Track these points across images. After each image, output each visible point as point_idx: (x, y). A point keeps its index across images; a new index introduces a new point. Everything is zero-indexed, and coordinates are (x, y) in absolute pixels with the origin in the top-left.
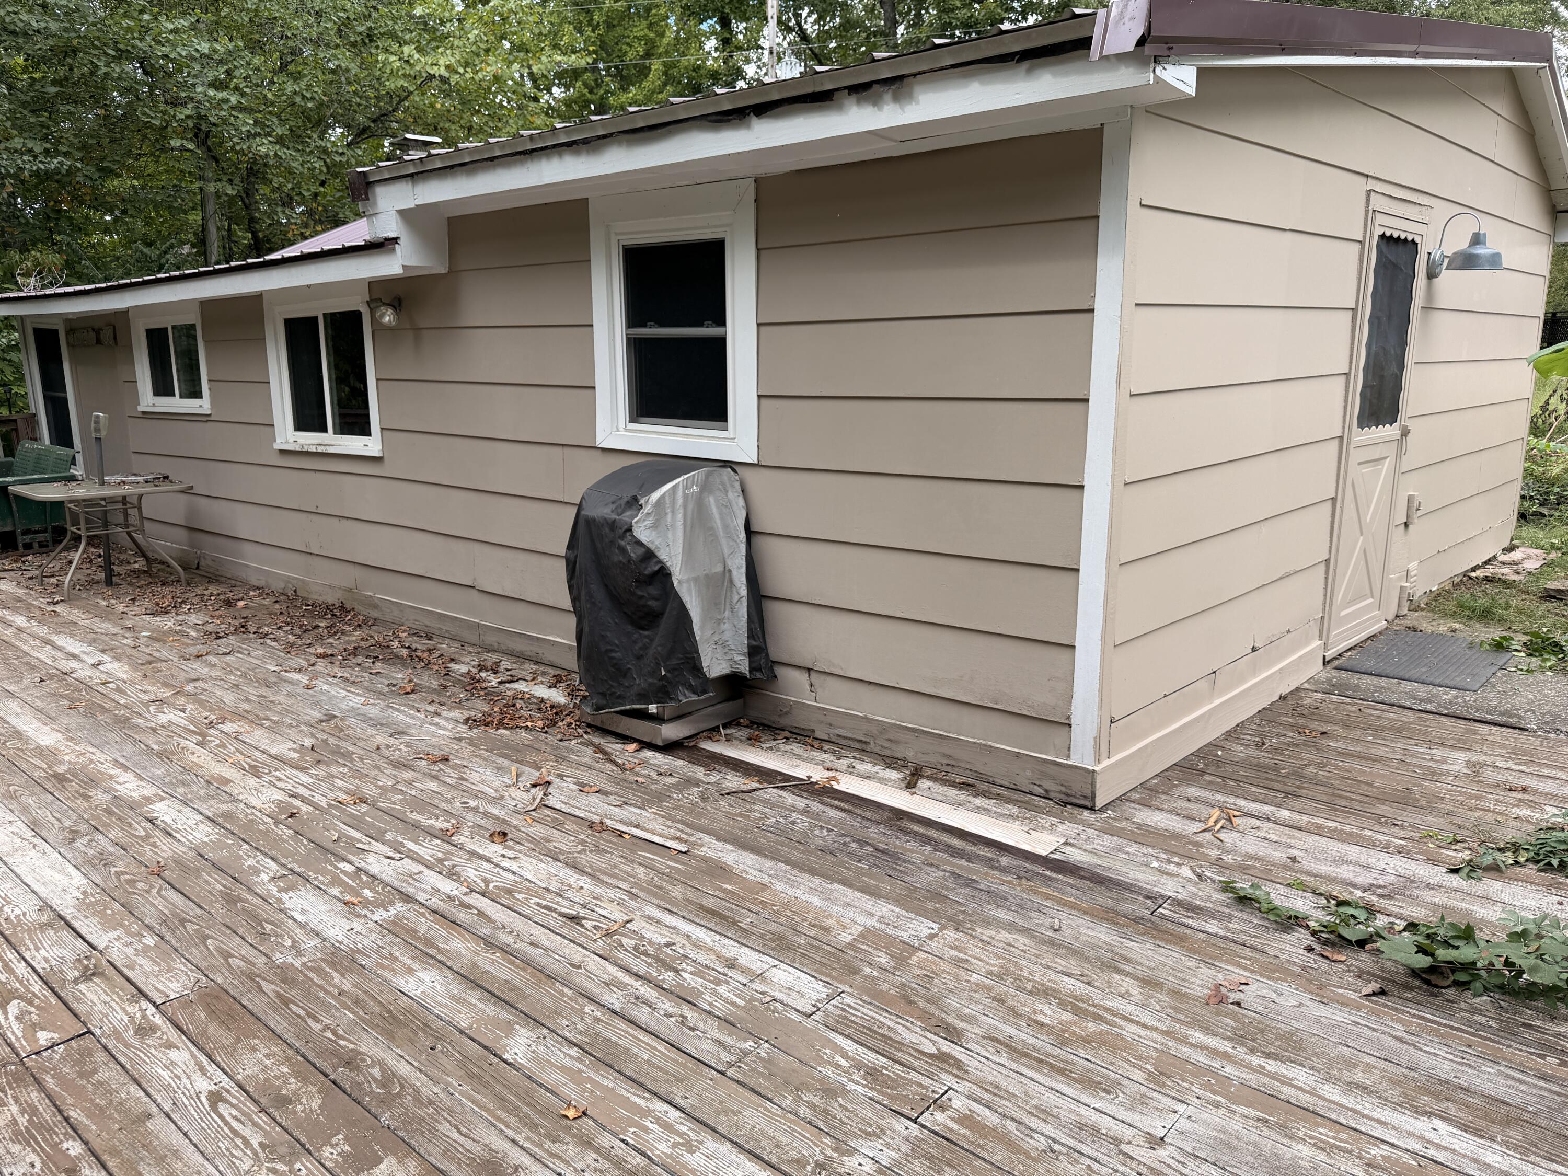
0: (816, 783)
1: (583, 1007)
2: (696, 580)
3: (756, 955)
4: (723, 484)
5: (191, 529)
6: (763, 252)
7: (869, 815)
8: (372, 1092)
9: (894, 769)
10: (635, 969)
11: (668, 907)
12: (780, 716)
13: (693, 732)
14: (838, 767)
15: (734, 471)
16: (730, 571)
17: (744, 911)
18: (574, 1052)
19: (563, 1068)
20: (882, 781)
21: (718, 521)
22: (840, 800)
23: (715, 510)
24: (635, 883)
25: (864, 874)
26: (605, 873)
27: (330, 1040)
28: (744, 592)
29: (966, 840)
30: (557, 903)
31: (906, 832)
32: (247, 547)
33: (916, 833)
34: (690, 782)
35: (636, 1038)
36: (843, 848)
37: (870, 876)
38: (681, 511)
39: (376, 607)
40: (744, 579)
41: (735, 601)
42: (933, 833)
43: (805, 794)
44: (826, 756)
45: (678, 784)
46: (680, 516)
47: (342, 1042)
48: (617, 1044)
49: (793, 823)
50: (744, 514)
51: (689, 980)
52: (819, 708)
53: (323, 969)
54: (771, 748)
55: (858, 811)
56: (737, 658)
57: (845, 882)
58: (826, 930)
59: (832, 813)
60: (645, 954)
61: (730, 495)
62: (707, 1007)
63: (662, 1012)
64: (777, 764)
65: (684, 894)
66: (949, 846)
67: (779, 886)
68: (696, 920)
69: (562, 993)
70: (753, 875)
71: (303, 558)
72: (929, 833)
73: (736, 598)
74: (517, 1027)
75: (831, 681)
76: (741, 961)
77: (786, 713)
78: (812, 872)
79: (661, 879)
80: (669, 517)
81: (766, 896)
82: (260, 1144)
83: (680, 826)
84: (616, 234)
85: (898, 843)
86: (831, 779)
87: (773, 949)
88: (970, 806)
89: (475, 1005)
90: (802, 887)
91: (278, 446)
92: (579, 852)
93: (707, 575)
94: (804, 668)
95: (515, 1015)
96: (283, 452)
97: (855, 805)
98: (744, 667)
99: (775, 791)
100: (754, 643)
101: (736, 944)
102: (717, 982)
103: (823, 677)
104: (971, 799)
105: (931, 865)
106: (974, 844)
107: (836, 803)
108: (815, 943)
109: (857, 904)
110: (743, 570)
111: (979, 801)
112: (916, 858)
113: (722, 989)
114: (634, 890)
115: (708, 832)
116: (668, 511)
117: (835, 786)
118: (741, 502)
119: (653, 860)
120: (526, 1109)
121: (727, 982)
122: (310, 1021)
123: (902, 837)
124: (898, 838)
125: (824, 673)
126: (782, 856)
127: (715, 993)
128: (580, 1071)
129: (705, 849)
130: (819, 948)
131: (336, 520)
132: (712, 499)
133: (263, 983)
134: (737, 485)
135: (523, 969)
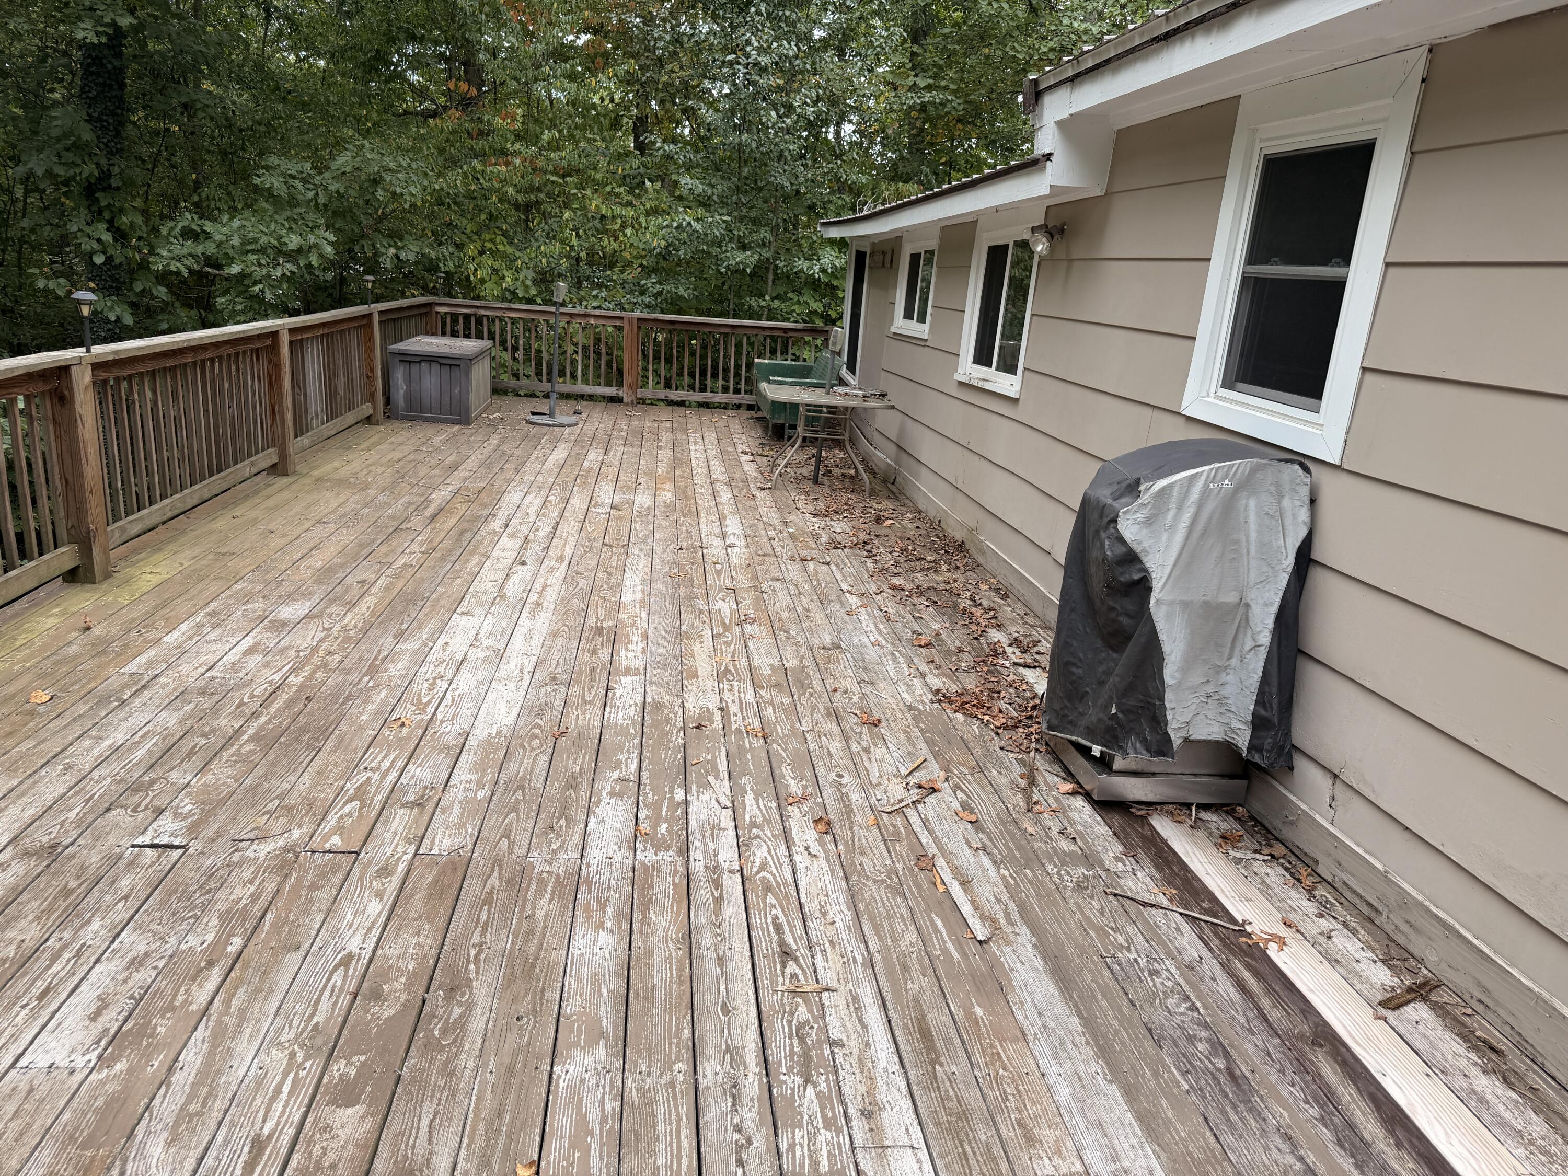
0: (1249, 935)
1: (678, 1060)
2: (1185, 605)
3: (910, 1118)
4: (1278, 485)
5: (899, 447)
6: (1417, 157)
7: (1275, 1015)
8: (432, 1030)
9: (1390, 968)
10: (772, 1049)
11: (888, 996)
12: (1284, 823)
13: (1150, 798)
14: (1303, 926)
15: (1306, 470)
16: (1247, 606)
17: (961, 1053)
18: (612, 1105)
19: (582, 1119)
20: (1351, 977)
21: (1253, 535)
22: (1257, 974)
23: (1252, 518)
24: (888, 948)
25: (1169, 1096)
26: (872, 919)
27: (469, 956)
28: (1265, 638)
29: (1391, 1132)
30: (792, 927)
31: (1303, 1067)
32: (924, 471)
33: (1318, 1077)
34: (1089, 859)
35: (678, 1132)
36: (1183, 1043)
37: (1175, 1103)
38: (1192, 510)
39: (983, 553)
40: (1270, 622)
41: (1247, 647)
42: (1346, 1093)
43: (1215, 943)
44: (1306, 903)
45: (1072, 854)
46: (1187, 517)
47: (472, 966)
48: (655, 1125)
49: (1154, 973)
50: (1303, 532)
51: (806, 1101)
52: (1331, 834)
53: (546, 886)
54: (1239, 861)
55: (1265, 1003)
56: (1236, 725)
57: (1131, 1094)
58: (1030, 1140)
59: (1225, 987)
60: (802, 1039)
61: (1286, 503)
62: (784, 1147)
63: (737, 1120)
64: (1222, 882)
65: (922, 991)
66: (1351, 1126)
67: (1041, 1048)
68: (897, 1033)
69: (679, 1030)
70: (1026, 1017)
71: (952, 490)
72: (1340, 1090)
73: (1249, 644)
74: (603, 1043)
75: (1357, 802)
76: (886, 1116)
77: (1292, 823)
78: (1104, 1051)
79: (920, 960)
80: (1170, 515)
81: (1009, 1051)
82: (318, 1023)
83: (1012, 906)
84: (1262, 140)
85: (1274, 1078)
86: (1275, 938)
87: (938, 1124)
88: (1459, 1082)
89: (600, 995)
90: (1068, 1065)
91: (959, 377)
92: (875, 882)
93: (1206, 603)
94: (1330, 771)
95: (616, 1030)
96: (960, 383)
97: (1270, 991)
98: (1243, 740)
99: (1179, 918)
100: (1263, 712)
101: (904, 1089)
102: (829, 1124)
103: (1349, 793)
104: (1474, 1072)
105: (1288, 1138)
106: (1399, 1145)
107: (1247, 975)
108: (997, 1150)
109: (1111, 1131)
110: (1274, 609)
111: (1485, 1084)
112: (1279, 1114)
113: (825, 1135)
114: (877, 957)
115: (1036, 930)
116: (1172, 506)
117: (1272, 951)
118: (1304, 514)
119: (937, 930)
120: (502, 1140)
121: (839, 1131)
122: (479, 929)
123: (1289, 1072)
124: (1282, 1071)
125: (1351, 787)
126: (1089, 1009)
127: (813, 1136)
128: (592, 1133)
129: (1008, 949)
130: (994, 1159)
131: (977, 458)
132: (1252, 504)
133: (496, 874)
134: (1305, 493)
135: (681, 983)
